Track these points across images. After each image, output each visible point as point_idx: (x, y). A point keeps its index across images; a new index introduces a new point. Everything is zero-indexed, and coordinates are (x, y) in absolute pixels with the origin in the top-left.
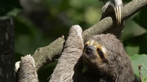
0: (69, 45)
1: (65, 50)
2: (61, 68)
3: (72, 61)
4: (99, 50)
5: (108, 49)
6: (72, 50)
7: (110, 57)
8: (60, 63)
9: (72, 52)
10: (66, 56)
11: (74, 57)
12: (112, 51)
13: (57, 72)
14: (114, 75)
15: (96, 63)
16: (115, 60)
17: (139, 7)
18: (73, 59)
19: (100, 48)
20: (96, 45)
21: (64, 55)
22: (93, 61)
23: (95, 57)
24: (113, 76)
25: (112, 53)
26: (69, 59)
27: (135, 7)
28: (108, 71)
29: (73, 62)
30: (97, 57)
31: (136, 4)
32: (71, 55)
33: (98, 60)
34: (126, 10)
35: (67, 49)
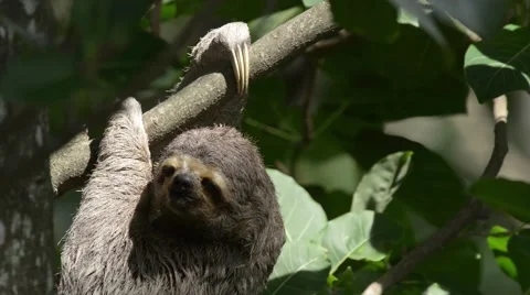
0: (112, 151)
1: (101, 164)
2: (96, 213)
3: (124, 193)
4: (207, 183)
5: (229, 176)
6: (123, 165)
7: (237, 195)
8: (90, 199)
9: (123, 169)
10: (104, 181)
11: (127, 184)
12: (240, 180)
13: (83, 224)
14: (249, 238)
15: (201, 216)
16: (249, 199)
17: (297, 44)
18: (127, 188)
19: (209, 176)
20: (197, 168)
21: (99, 178)
22: (194, 212)
23: (198, 202)
24: (245, 240)
25: (240, 185)
26: (116, 188)
27: (286, 46)
28: (233, 231)
29: (126, 197)
30: (203, 201)
31: (288, 36)
32: (120, 178)
33: (207, 208)
34: (263, 55)
35: (108, 161)
